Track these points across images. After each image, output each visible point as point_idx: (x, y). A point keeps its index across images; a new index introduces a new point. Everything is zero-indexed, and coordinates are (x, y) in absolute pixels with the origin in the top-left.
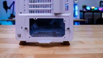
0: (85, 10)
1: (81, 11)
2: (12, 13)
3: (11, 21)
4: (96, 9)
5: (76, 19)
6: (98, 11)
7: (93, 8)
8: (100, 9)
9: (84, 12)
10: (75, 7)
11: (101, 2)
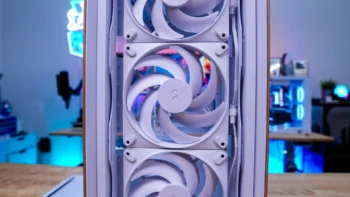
0: (329, 99)
5: (300, 132)
9: (328, 107)
10: (295, 90)
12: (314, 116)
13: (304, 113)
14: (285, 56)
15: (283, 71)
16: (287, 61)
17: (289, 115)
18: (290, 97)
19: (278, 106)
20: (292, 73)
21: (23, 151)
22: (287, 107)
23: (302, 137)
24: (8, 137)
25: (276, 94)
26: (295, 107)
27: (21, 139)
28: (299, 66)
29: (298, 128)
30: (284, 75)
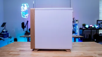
0: (84, 28)
1: (80, 29)
2: (26, 30)
4: (93, 27)
6: (95, 28)
7: (91, 26)
8: (97, 27)
9: (83, 30)
10: (76, 26)
11: (98, 21)
12: (80, 32)
13: (78, 31)
14: (74, 18)
16: (74, 20)
17: (75, 32)
18: (75, 28)
20: (75, 22)
21: (11, 41)
22: (74, 30)
23: (77, 36)
24: (8, 38)
26: (76, 30)
28: (77, 21)
29: (76, 35)
30: (74, 23)
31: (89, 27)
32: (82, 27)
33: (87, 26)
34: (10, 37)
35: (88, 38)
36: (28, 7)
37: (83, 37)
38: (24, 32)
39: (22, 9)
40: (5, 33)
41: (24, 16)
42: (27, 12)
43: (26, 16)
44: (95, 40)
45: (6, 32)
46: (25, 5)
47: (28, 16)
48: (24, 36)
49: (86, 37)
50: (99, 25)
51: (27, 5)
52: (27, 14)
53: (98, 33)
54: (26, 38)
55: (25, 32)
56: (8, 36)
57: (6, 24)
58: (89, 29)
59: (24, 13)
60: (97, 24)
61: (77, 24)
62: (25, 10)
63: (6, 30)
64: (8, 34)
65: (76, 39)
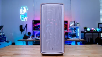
0: (85, 31)
1: (82, 32)
2: (25, 34)
3: (25, 41)
4: (95, 30)
6: (96, 32)
7: (92, 29)
8: (98, 30)
9: (85, 33)
10: (77, 29)
11: (99, 24)
12: (81, 35)
13: (79, 34)
14: (75, 21)
15: (74, 25)
16: (75, 23)
17: (76, 35)
18: (76, 31)
19: (74, 33)
23: (79, 40)
24: (5, 42)
25: (73, 30)
26: (77, 33)
27: (8, 43)
28: (78, 23)
29: (78, 38)
30: (75, 26)
31: (91, 30)
32: (83, 31)
33: (88, 30)
34: (7, 41)
35: (90, 41)
36: (28, 10)
37: (85, 40)
38: (22, 36)
39: (21, 12)
40: (2, 37)
41: (22, 19)
42: (26, 15)
43: (25, 19)
44: (97, 43)
45: (4, 35)
46: (24, 7)
47: (27, 19)
48: (22, 40)
49: (87, 40)
50: (101, 28)
51: (26, 8)
52: (26, 17)
53: (100, 37)
54: (24, 41)
55: (24, 36)
56: (5, 40)
57: (3, 27)
58: (91, 33)
59: (23, 16)
60: (99, 27)
61: (78, 27)
62: (24, 13)
63: (3, 34)
64: (5, 37)
65: (78, 42)
